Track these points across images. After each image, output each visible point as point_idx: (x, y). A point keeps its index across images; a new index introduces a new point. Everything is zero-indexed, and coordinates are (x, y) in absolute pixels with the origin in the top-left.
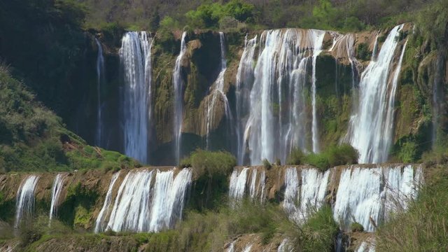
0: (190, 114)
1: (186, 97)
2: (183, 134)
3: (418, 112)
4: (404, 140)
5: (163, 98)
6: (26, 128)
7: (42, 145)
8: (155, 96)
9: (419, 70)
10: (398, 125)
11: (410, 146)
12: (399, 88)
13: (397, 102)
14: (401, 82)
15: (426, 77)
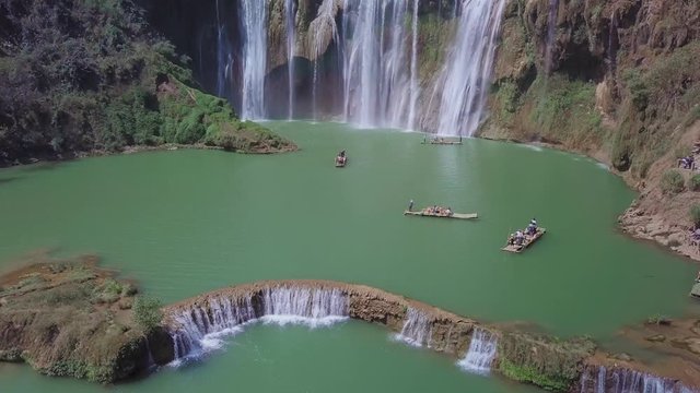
0: (301, 38)
1: (297, 20)
2: (294, 57)
3: (521, 51)
4: (503, 80)
5: (276, 21)
6: (117, 71)
7: (132, 91)
8: (269, 18)
9: (528, 6)
10: (499, 63)
11: (511, 87)
12: (503, 23)
13: (499, 38)
14: (506, 16)
15: (534, 16)
